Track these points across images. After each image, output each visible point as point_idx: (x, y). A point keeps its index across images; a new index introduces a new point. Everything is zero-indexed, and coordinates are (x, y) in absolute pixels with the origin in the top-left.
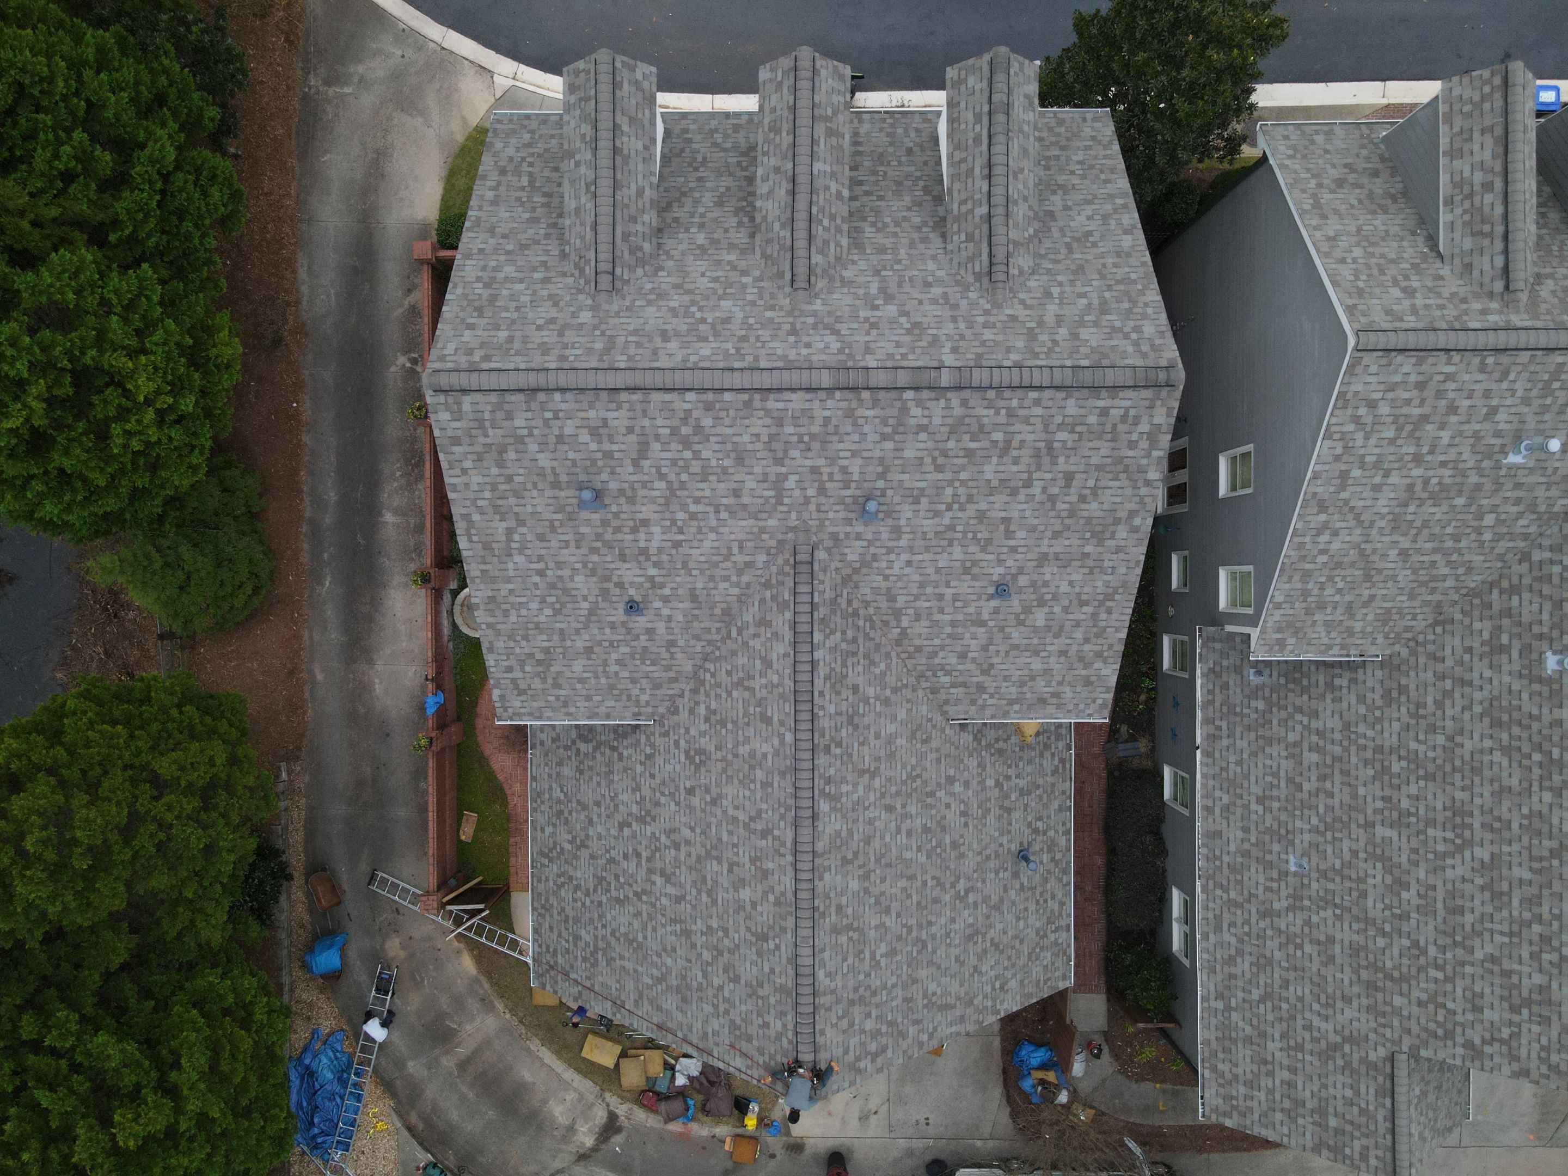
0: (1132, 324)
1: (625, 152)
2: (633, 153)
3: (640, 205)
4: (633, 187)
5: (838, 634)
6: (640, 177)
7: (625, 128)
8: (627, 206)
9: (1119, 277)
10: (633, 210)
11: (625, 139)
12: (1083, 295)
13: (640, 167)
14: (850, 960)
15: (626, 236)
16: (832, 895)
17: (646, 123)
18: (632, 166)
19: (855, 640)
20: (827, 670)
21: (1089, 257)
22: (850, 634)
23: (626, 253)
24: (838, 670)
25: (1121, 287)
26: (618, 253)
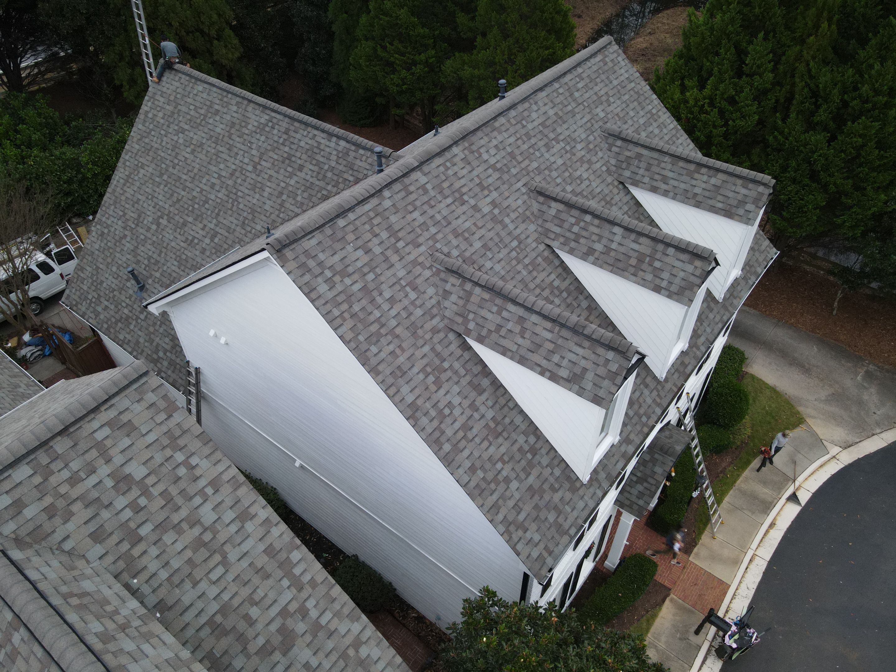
0: (339, 287)
1: (696, 176)
2: (694, 182)
3: (657, 177)
4: (670, 175)
5: (333, 164)
6: (676, 183)
7: (713, 181)
8: (658, 166)
9: (384, 341)
10: (655, 169)
11: (705, 178)
12: (392, 300)
13: (683, 186)
14: (192, 113)
15: (639, 156)
16: (225, 110)
17: (711, 202)
18: (685, 178)
19: (325, 176)
20: (322, 147)
21: (419, 354)
22: (329, 175)
23: (628, 154)
24: (318, 157)
25: (374, 328)
26: (631, 146)
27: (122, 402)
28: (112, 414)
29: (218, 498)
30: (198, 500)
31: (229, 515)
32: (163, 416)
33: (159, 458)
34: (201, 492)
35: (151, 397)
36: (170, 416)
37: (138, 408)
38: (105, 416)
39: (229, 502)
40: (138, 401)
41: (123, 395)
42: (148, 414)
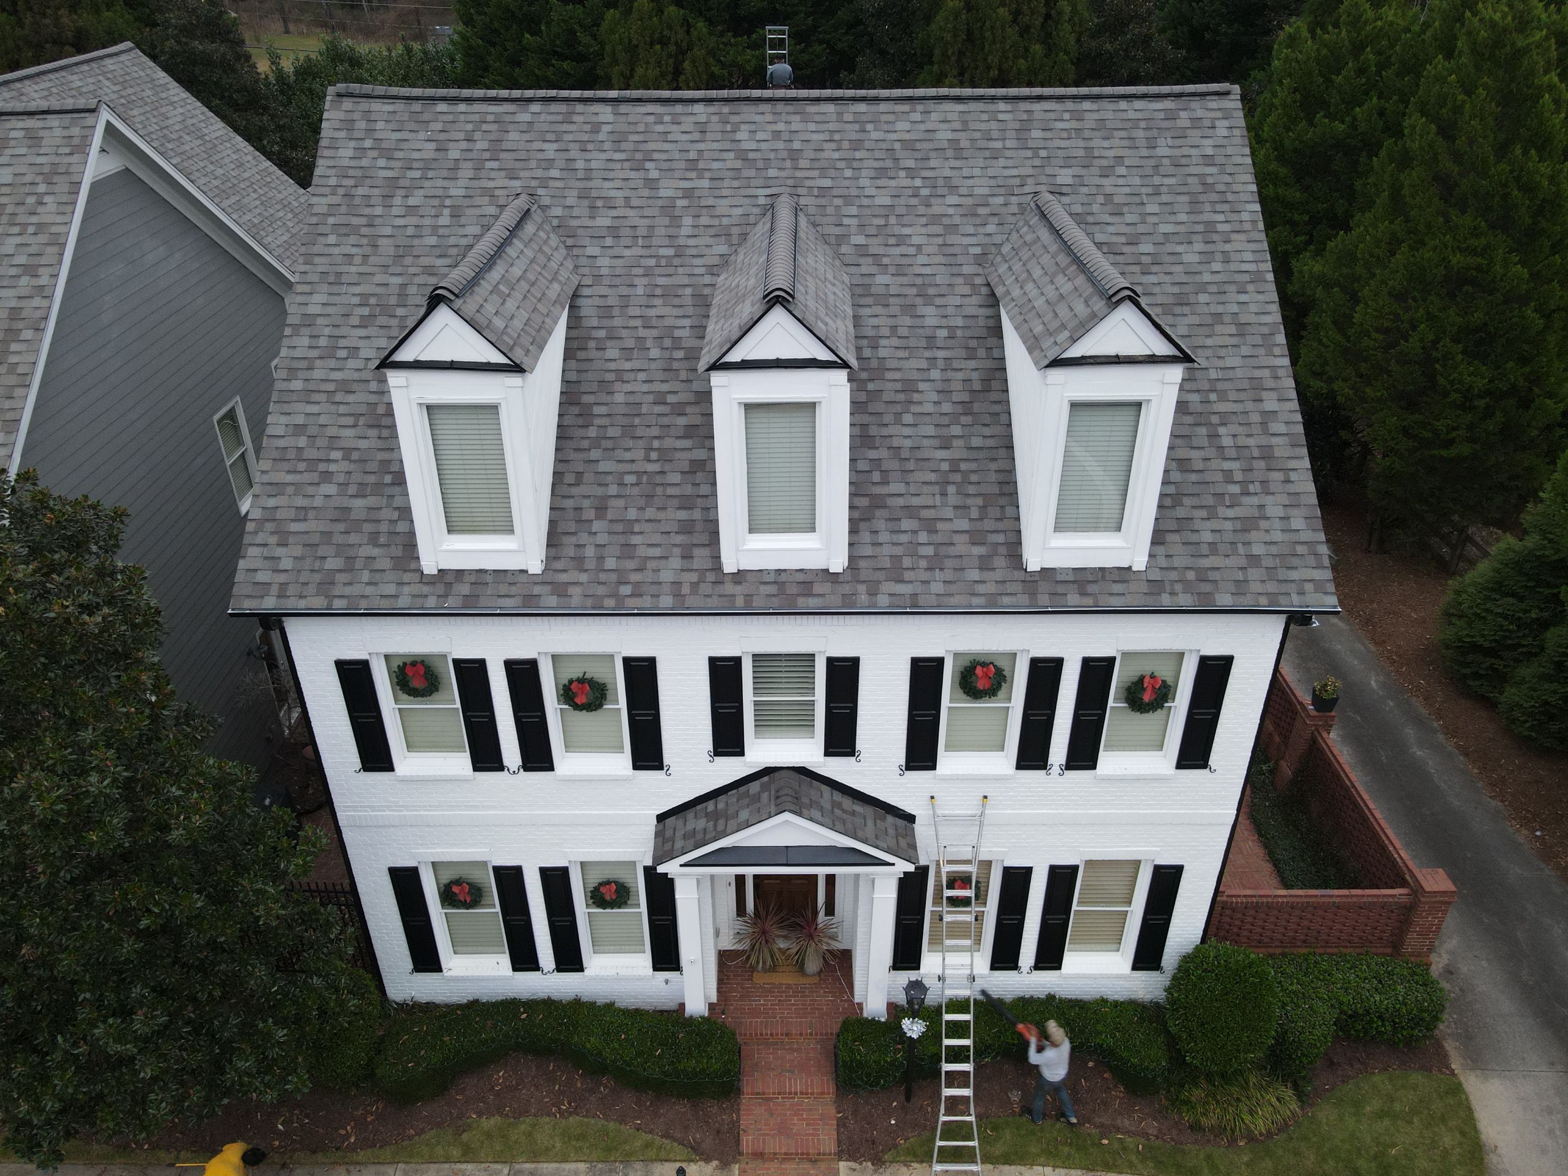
7: (1066, 287)
27: (53, 121)
28: (39, 124)
29: (31, 240)
30: (16, 230)
31: (22, 260)
32: (67, 150)
33: (28, 179)
34: (25, 225)
35: (76, 131)
36: (71, 154)
37: (58, 132)
38: (31, 123)
39: (32, 250)
40: (64, 128)
41: (60, 116)
42: (58, 141)
